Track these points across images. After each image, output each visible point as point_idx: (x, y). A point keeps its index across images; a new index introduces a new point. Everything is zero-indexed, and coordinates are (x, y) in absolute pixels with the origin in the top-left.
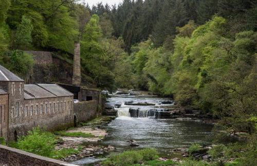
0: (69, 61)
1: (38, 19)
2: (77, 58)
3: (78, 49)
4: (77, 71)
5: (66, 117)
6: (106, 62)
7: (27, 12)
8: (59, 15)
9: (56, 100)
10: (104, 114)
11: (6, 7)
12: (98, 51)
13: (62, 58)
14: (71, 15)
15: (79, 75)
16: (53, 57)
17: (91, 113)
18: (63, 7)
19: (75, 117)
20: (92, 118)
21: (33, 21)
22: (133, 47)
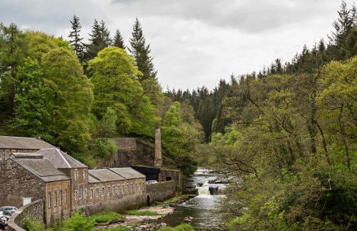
0: (152, 145)
1: (123, 110)
2: (158, 142)
3: (158, 133)
4: (159, 154)
5: (138, 198)
6: (185, 145)
7: (113, 104)
8: (142, 104)
9: (125, 182)
10: (185, 193)
11: (90, 101)
12: (179, 135)
13: (145, 143)
14: (152, 103)
15: (160, 157)
16: (137, 142)
17: (169, 192)
18: (145, 97)
19: (148, 196)
20: (169, 197)
21: (118, 112)
22: (227, 128)
